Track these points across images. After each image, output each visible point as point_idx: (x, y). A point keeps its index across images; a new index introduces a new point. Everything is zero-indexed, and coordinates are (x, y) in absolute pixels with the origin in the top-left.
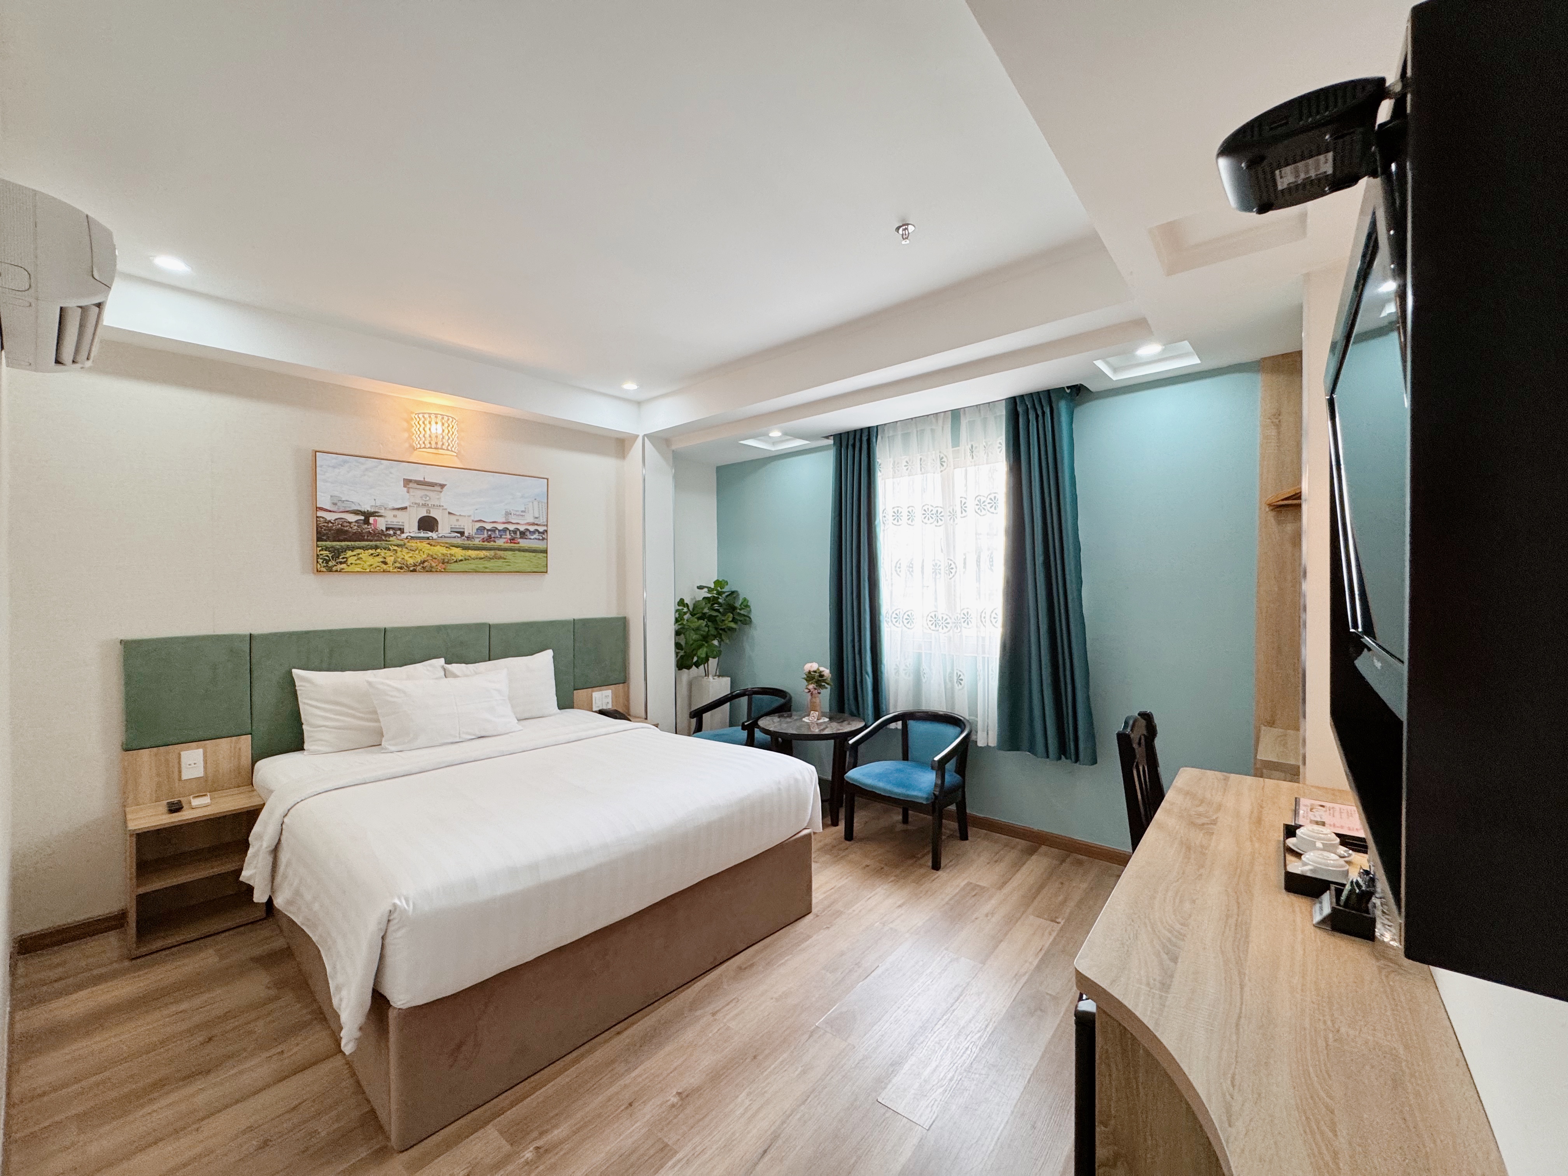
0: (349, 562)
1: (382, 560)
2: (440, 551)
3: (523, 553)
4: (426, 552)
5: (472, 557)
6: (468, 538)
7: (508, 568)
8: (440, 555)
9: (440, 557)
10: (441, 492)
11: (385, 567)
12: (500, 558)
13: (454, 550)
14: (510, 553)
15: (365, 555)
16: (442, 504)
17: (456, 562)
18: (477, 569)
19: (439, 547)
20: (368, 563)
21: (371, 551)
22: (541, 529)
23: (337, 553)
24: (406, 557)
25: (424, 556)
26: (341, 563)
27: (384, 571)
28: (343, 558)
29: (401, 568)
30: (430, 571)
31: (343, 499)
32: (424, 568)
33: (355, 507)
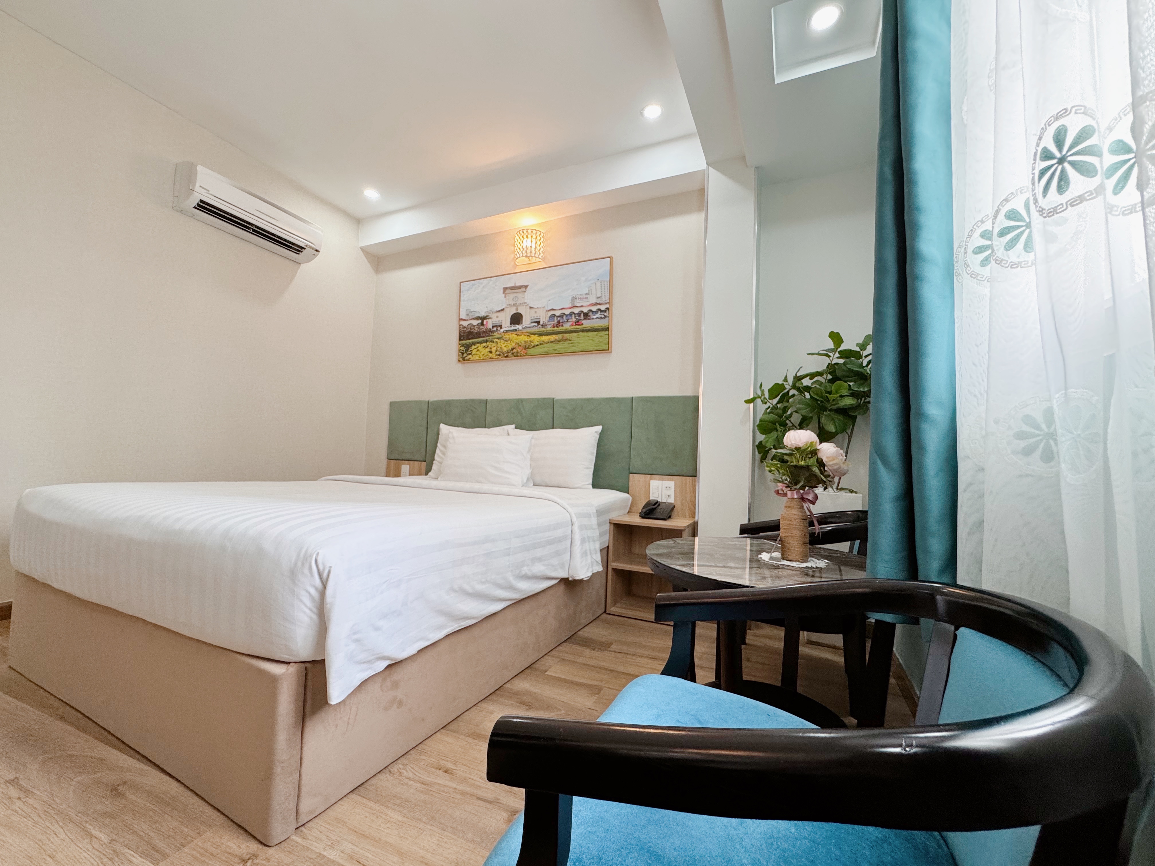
0: (473, 353)
1: (490, 350)
2: (523, 339)
3: (586, 334)
4: (515, 341)
5: (545, 341)
6: (542, 326)
7: (574, 349)
8: (523, 342)
9: (523, 344)
10: (525, 292)
11: (491, 355)
12: (566, 340)
13: (533, 338)
14: (575, 334)
15: (481, 347)
16: (526, 301)
17: (534, 347)
18: (549, 352)
19: (522, 336)
20: (482, 353)
21: (484, 344)
22: (603, 308)
23: (468, 347)
24: (503, 347)
25: (514, 344)
26: (469, 354)
27: (490, 358)
28: (470, 351)
29: (499, 355)
30: (516, 355)
31: (472, 311)
32: (513, 354)
33: (477, 315)
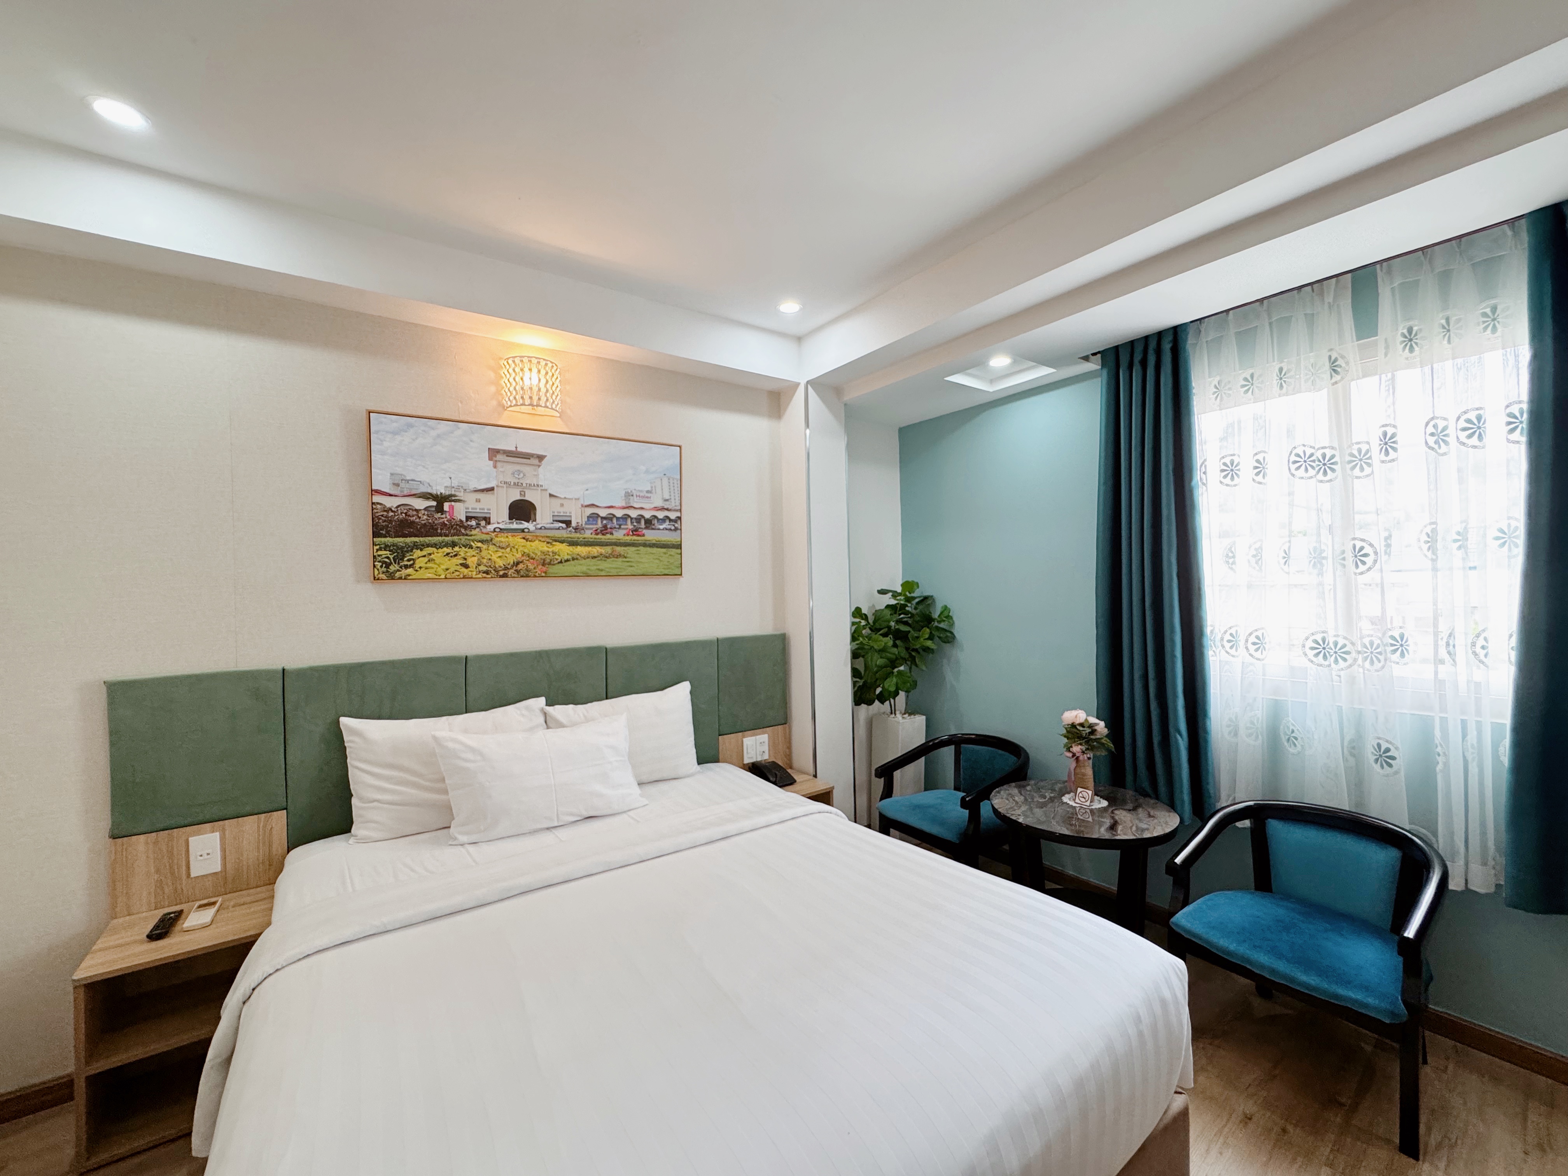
0: (417, 566)
1: (461, 562)
2: (538, 547)
4: (521, 549)
5: (582, 555)
6: (576, 529)
7: (630, 571)
8: (539, 554)
9: (539, 556)
10: (539, 466)
11: (465, 571)
12: (619, 556)
13: (558, 547)
14: (634, 549)
15: (438, 555)
16: (540, 483)
17: (561, 562)
18: (588, 572)
19: (537, 542)
20: (444, 567)
21: (446, 550)
22: (673, 515)
23: (400, 554)
24: (494, 557)
25: (519, 555)
26: (406, 567)
27: (464, 577)
28: (409, 560)
29: (487, 572)
30: (526, 575)
31: (408, 478)
32: (518, 572)
33: (423, 489)
